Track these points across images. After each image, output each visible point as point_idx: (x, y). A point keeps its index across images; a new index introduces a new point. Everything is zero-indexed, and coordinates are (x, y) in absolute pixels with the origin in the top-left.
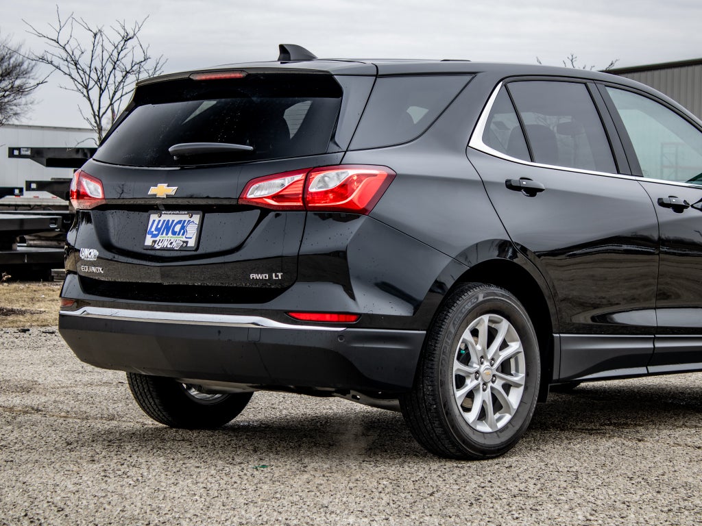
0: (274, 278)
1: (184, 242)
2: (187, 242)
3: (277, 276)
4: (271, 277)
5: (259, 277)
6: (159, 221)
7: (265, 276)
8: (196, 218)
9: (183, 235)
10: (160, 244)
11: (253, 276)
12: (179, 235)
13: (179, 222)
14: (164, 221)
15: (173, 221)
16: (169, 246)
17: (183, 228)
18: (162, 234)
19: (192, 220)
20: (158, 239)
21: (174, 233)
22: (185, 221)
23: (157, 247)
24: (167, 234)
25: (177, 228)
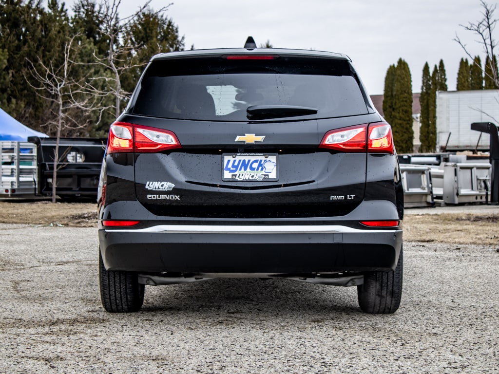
0: (348, 198)
1: (265, 175)
2: (268, 175)
3: (350, 197)
4: (346, 197)
5: (337, 198)
6: (235, 161)
7: (342, 197)
8: (273, 158)
9: (262, 169)
10: (240, 177)
11: (332, 197)
12: (258, 170)
13: (256, 161)
14: (240, 161)
15: (249, 161)
16: (251, 178)
17: (260, 165)
18: (240, 169)
19: (268, 159)
20: (237, 173)
21: (252, 169)
22: (261, 161)
23: (237, 178)
24: (245, 169)
25: (255, 165)
